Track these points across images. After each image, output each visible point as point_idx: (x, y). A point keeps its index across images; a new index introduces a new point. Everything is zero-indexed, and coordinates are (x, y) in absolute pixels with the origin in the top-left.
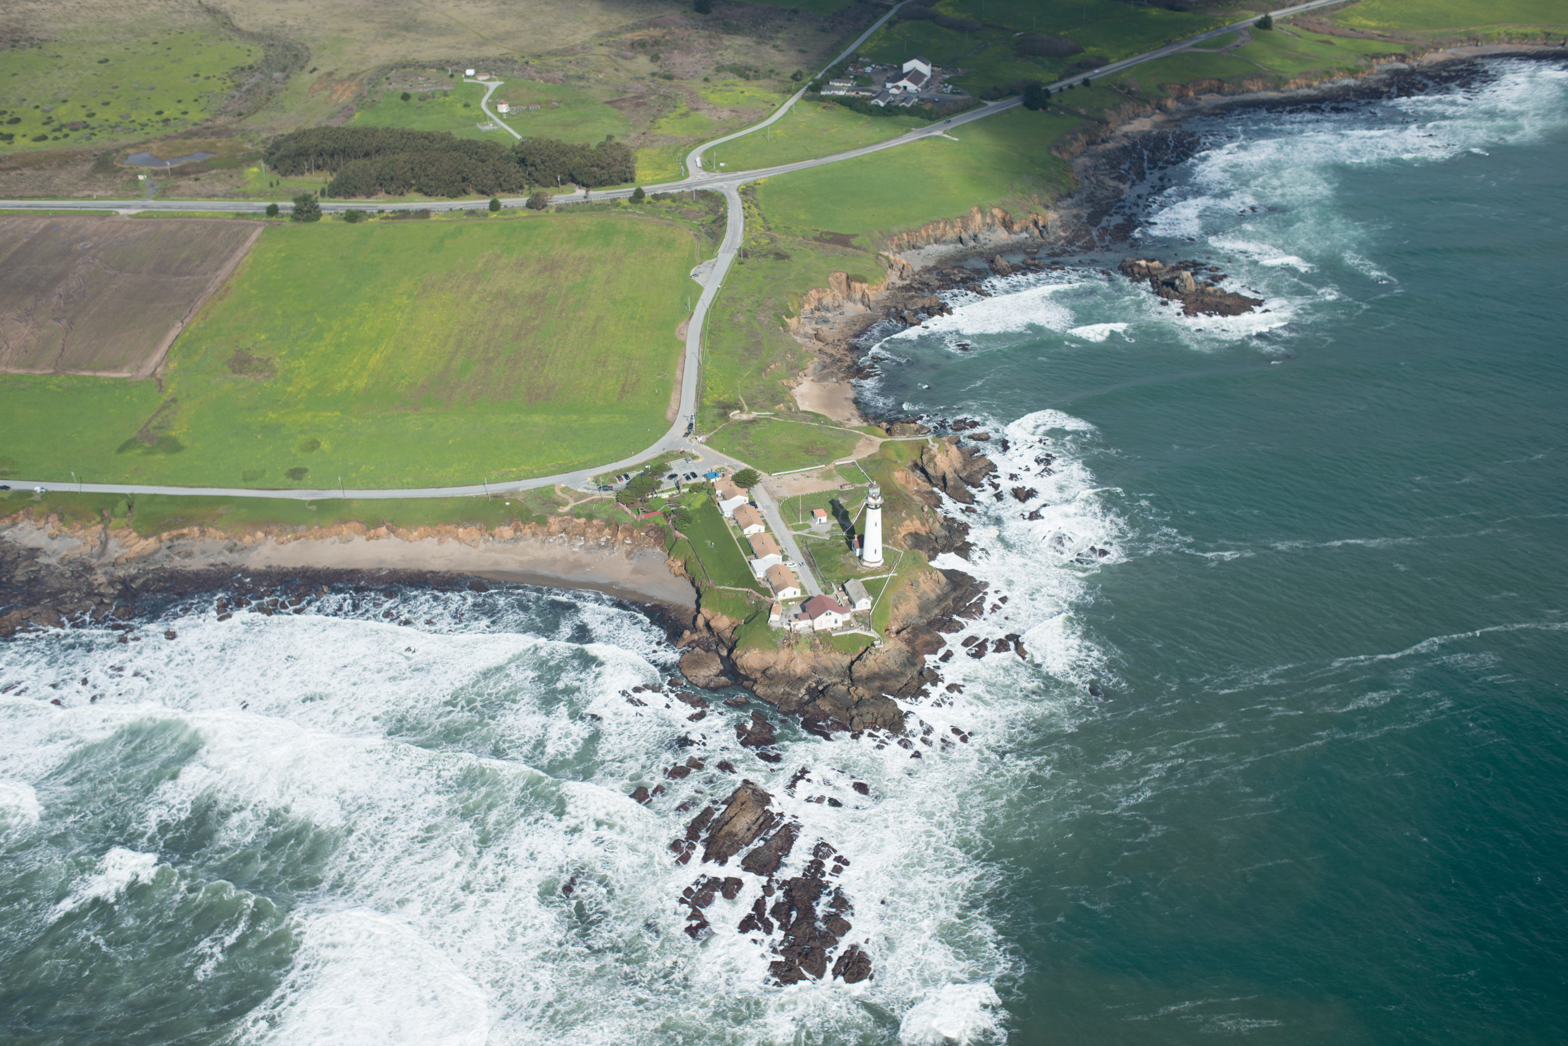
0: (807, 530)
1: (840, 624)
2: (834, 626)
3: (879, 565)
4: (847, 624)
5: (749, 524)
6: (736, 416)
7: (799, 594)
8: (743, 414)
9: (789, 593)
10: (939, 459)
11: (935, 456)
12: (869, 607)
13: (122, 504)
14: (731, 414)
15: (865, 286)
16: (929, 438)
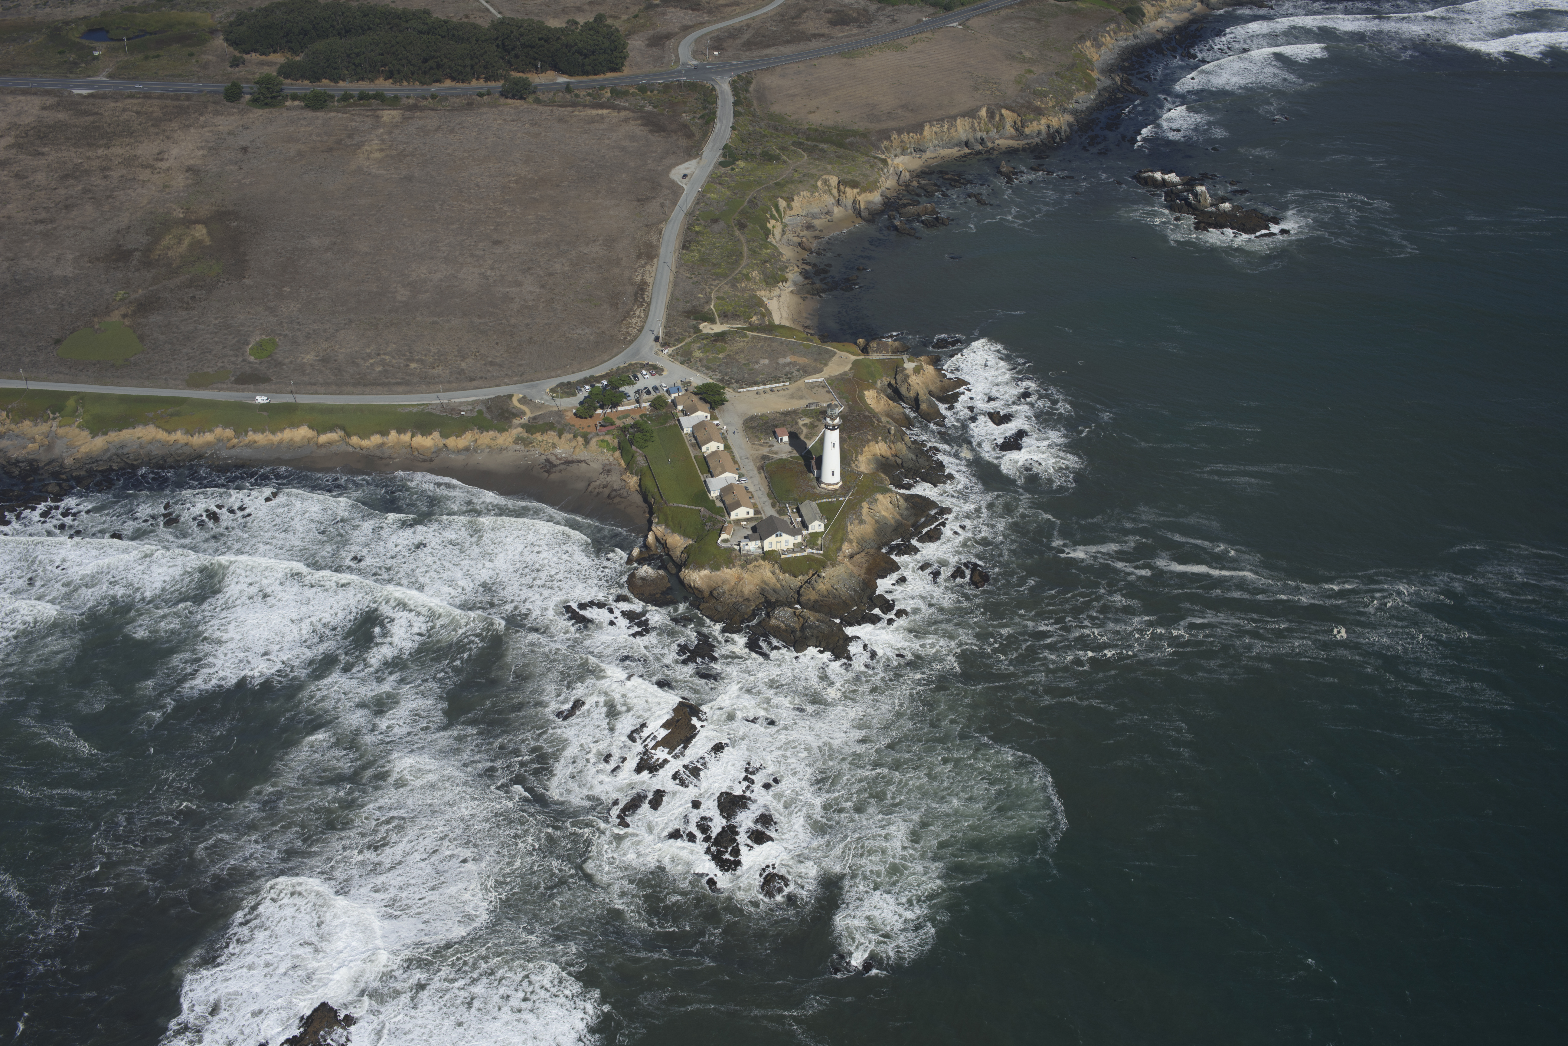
0: (767, 450)
1: (791, 546)
2: (785, 548)
3: (837, 487)
4: (798, 546)
5: (708, 442)
6: (706, 328)
7: (752, 515)
8: (713, 326)
9: (741, 513)
10: (914, 380)
11: (908, 376)
12: (822, 530)
13: (71, 403)
14: (701, 326)
15: (855, 191)
16: (905, 357)
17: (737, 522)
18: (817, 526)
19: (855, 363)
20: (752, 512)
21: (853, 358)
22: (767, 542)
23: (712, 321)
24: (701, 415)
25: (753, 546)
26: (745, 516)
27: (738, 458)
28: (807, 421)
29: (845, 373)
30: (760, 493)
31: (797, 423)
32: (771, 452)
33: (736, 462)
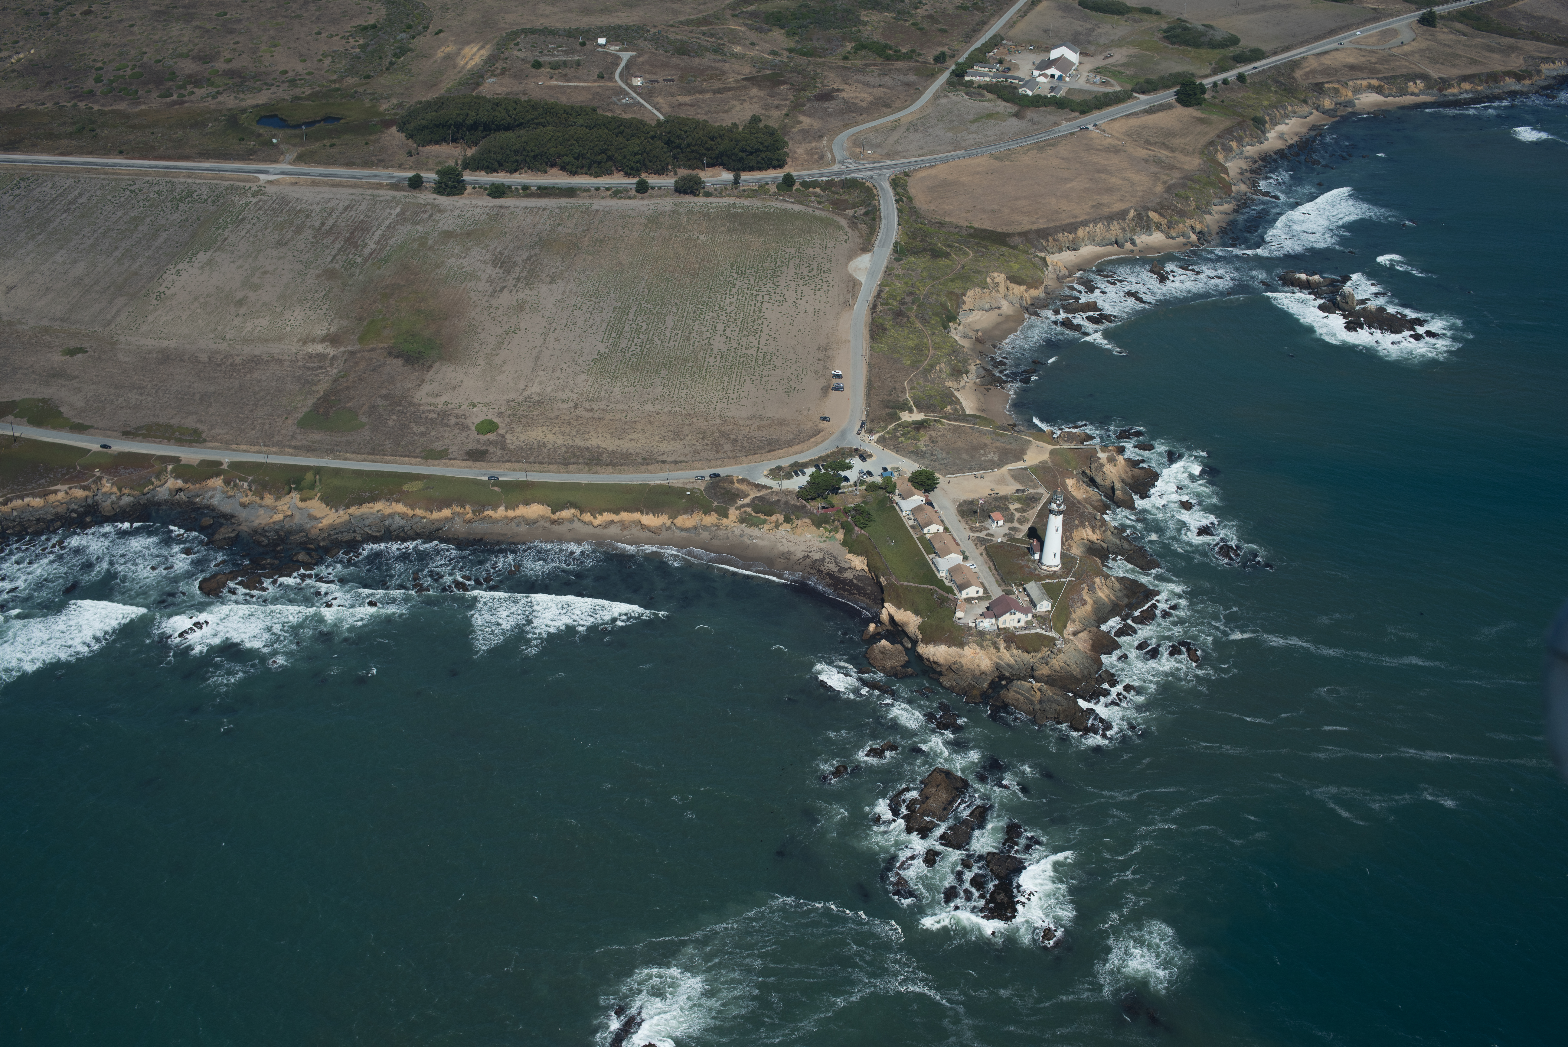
0: (985, 532)
1: (1022, 624)
2: (1018, 625)
3: (1057, 569)
4: (1029, 625)
5: (929, 524)
6: (906, 417)
7: (981, 594)
8: (910, 415)
9: (972, 592)
10: (1108, 468)
11: (1102, 466)
12: (1049, 609)
13: (309, 476)
14: (901, 415)
15: (1023, 288)
16: (1098, 447)
17: (968, 600)
18: (1044, 606)
19: (1052, 452)
20: (981, 591)
21: (1049, 448)
22: (1001, 619)
23: (910, 411)
24: (918, 499)
25: (987, 624)
26: (975, 595)
27: (959, 540)
28: (1017, 505)
29: (1045, 462)
30: (987, 574)
31: (1009, 508)
32: (989, 535)
33: (958, 544)
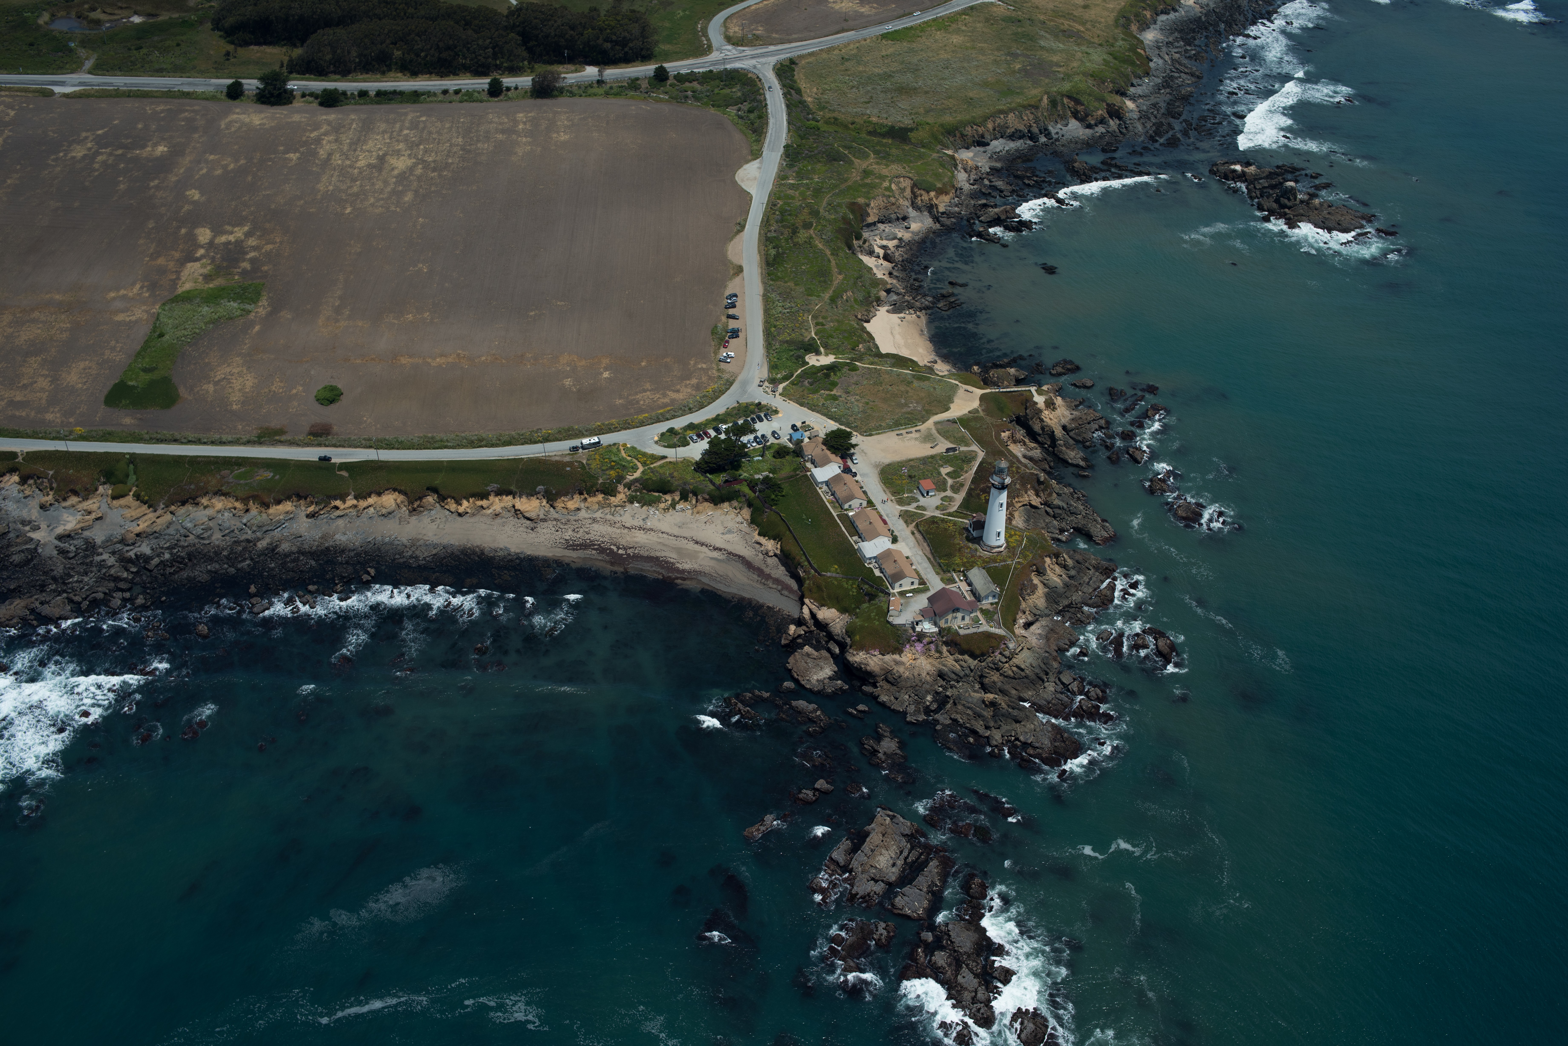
0: (915, 505)
1: (967, 621)
2: (961, 625)
3: (1002, 549)
4: (975, 621)
6: (813, 360)
7: (916, 585)
8: (818, 358)
9: (906, 584)
10: (1046, 415)
11: (1040, 411)
12: (997, 600)
13: (121, 466)
14: (807, 358)
15: (931, 193)
16: (1033, 389)
17: (902, 594)
19: (983, 398)
20: (916, 581)
21: (979, 392)
23: (818, 353)
24: (834, 467)
25: (926, 624)
26: (910, 587)
27: (885, 517)
28: (949, 469)
29: (975, 411)
30: (919, 558)
31: (939, 474)
32: (918, 507)
33: (885, 522)
